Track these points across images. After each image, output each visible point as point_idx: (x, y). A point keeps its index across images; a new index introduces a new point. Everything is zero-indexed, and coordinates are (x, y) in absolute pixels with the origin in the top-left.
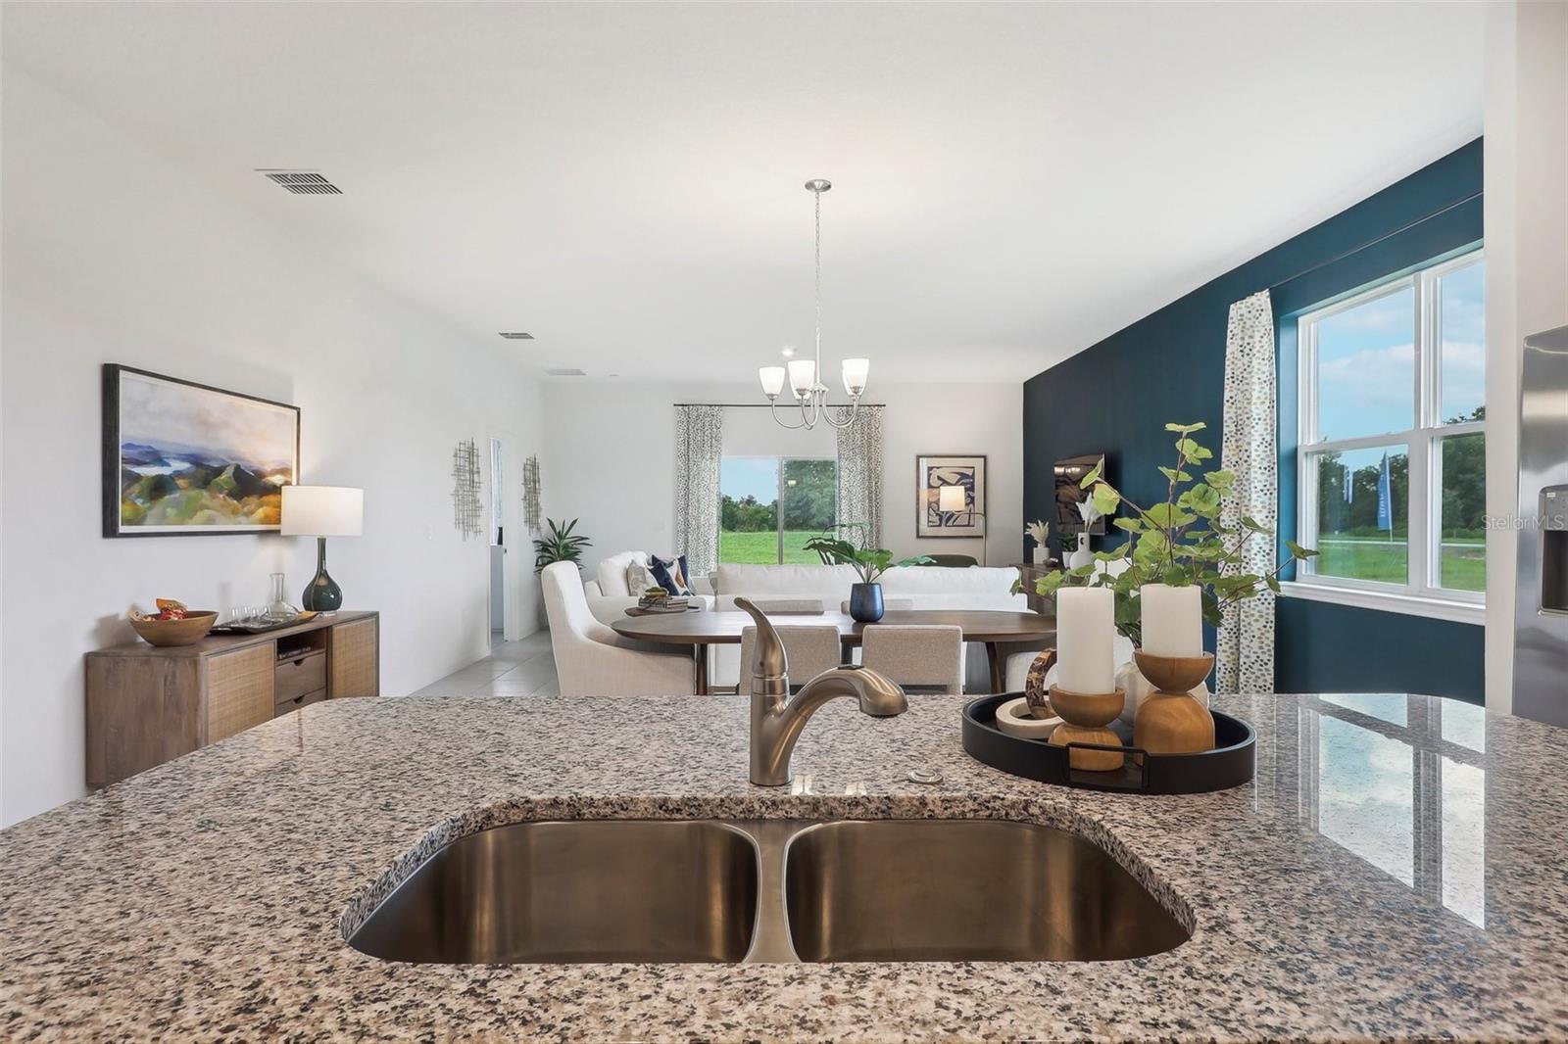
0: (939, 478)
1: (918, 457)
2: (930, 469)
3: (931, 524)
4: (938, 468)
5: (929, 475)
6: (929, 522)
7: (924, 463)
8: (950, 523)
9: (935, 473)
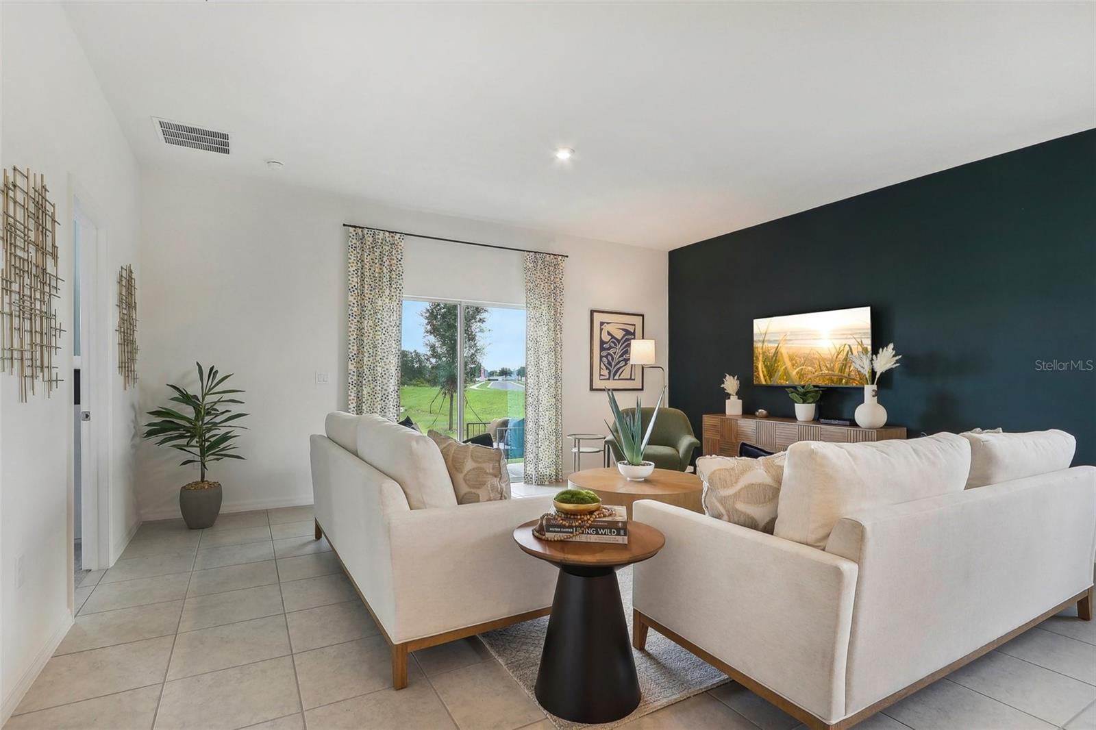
0: (609, 333)
1: (592, 312)
2: (602, 324)
3: (602, 377)
4: (608, 323)
5: (601, 330)
6: (600, 375)
7: (598, 318)
8: (616, 377)
9: (606, 328)
